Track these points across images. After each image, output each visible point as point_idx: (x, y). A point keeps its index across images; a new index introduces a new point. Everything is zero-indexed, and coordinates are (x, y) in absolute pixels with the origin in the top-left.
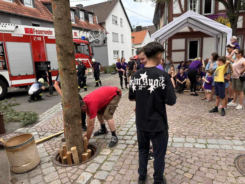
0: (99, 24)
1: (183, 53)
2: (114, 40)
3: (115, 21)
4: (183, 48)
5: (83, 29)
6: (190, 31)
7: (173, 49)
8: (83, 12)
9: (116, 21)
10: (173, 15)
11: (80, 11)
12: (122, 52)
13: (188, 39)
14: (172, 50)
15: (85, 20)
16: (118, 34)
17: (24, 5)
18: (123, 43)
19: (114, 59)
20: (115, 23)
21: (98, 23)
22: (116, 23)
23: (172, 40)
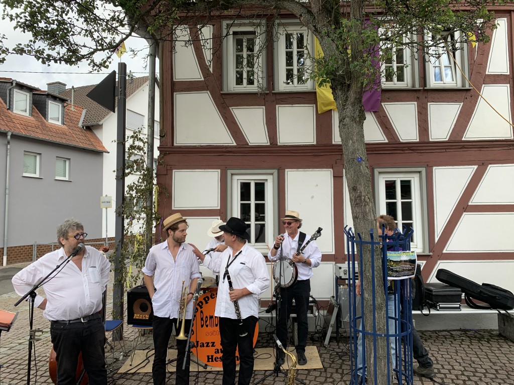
0: (83, 127)
5: (10, 134)
6: (235, 144)
7: (176, 205)
8: (28, 94)
10: (174, 83)
11: (15, 90)
13: (229, 172)
14: (173, 208)
15: (32, 114)
21: (80, 125)
23: (174, 171)
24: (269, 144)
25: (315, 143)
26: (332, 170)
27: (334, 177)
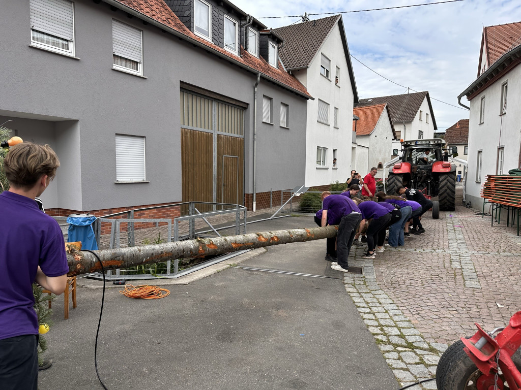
0: (289, 72)
2: (320, 120)
3: (325, 70)
5: (260, 74)
8: (256, 33)
9: (327, 71)
11: (250, 28)
12: (334, 151)
15: (259, 57)
16: (328, 104)
18: (338, 129)
19: (317, 169)
20: (325, 75)
21: (285, 70)
22: (327, 75)
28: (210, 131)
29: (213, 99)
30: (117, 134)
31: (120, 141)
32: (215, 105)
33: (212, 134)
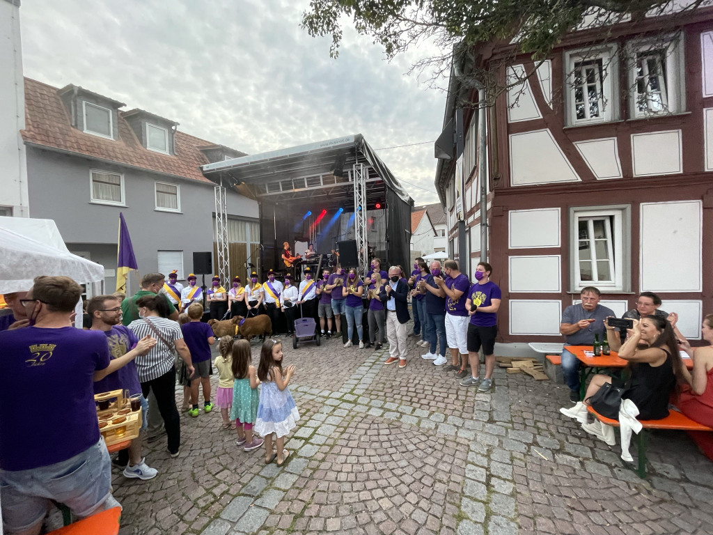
1: (556, 260)
4: (556, 242)
6: (580, 180)
7: (513, 243)
10: (508, 125)
13: (572, 210)
14: (510, 248)
17: (146, 147)
23: (510, 211)
24: (622, 177)
25: (681, 172)
26: (701, 201)
27: (704, 208)
28: (243, 242)
29: (245, 221)
30: (159, 251)
31: (161, 255)
32: (248, 225)
33: (245, 245)
